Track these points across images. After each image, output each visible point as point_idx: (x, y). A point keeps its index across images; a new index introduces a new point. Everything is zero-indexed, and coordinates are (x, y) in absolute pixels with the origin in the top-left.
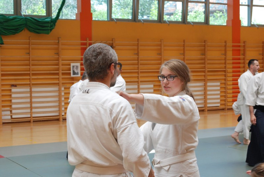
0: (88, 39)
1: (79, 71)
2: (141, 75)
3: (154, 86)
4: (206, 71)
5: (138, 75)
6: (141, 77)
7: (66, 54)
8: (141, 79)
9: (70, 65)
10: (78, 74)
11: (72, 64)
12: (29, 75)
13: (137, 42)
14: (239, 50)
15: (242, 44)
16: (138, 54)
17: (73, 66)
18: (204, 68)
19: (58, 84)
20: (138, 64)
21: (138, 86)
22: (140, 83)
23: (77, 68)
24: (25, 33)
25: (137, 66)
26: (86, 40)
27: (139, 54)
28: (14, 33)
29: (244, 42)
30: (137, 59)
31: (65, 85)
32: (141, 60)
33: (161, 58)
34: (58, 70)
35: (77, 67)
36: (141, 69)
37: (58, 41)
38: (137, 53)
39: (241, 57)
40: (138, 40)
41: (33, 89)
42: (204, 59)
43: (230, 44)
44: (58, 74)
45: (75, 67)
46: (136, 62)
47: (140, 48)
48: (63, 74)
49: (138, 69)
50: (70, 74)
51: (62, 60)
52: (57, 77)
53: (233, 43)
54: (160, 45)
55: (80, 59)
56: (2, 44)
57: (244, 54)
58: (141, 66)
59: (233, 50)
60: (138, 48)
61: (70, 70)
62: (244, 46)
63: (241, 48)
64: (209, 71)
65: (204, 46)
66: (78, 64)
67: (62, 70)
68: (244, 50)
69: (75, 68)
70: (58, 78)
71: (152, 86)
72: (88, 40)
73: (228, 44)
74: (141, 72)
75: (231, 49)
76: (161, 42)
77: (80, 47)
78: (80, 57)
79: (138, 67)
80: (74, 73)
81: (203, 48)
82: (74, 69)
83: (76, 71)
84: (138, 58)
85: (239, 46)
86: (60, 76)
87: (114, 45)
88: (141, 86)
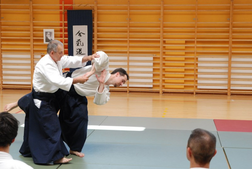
1: (53, 38)
7: (43, 19)
9: (43, 31)
11: (45, 30)
17: (46, 33)
19: (29, 51)
21: (128, 58)
22: (129, 54)
23: (50, 35)
31: (42, 53)
34: (29, 36)
35: (51, 33)
37: (29, 5)
41: (4, 56)
44: (29, 40)
45: (49, 33)
47: (130, 12)
48: (35, 40)
50: (42, 40)
51: (34, 26)
55: (59, 24)
61: (43, 37)
66: (52, 30)
67: (34, 37)
69: (49, 35)
70: (29, 45)
72: (63, 3)
77: (59, 11)
80: (47, 40)
82: (47, 36)
83: (49, 38)
86: (31, 43)
87: (96, 8)
88: (131, 58)
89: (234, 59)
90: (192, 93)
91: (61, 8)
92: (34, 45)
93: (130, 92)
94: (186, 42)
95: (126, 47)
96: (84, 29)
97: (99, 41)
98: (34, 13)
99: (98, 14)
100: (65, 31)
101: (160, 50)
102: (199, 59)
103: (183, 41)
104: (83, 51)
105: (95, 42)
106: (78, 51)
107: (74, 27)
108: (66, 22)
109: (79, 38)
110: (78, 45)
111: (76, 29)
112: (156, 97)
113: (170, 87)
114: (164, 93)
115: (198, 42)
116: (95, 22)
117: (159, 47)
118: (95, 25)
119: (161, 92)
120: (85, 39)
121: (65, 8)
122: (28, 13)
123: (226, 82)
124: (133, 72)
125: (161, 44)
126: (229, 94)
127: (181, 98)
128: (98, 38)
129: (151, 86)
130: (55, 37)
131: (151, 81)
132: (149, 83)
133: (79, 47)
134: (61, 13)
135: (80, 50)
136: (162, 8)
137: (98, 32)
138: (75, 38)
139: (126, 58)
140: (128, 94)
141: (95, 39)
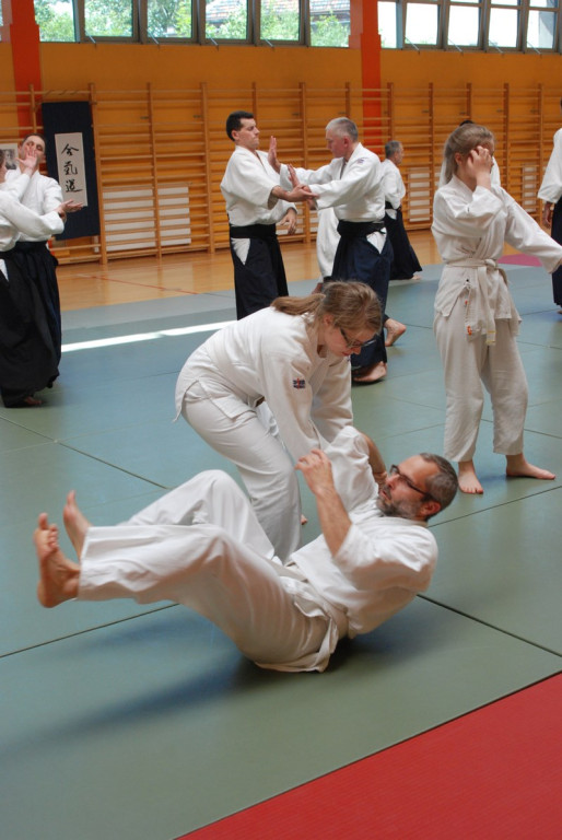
0: (32, 86)
2: (158, 165)
3: (190, 189)
4: (306, 153)
5: (151, 167)
6: (159, 170)
8: (159, 176)
10: (14, 167)
13: (146, 91)
14: (379, 104)
15: (384, 90)
16: (149, 118)
18: (302, 145)
20: (151, 142)
21: (155, 192)
22: (157, 184)
23: (11, 156)
25: (149, 146)
26: (29, 90)
27: (153, 117)
29: (389, 86)
30: (148, 129)
32: (157, 132)
33: (203, 125)
36: (157, 153)
38: (146, 115)
39: (384, 119)
40: (149, 86)
42: (300, 126)
43: (357, 89)
46: (148, 135)
47: (154, 103)
49: (152, 153)
53: (364, 87)
54: (200, 96)
57: (389, 113)
58: (159, 145)
59: (365, 104)
60: (149, 104)
62: (389, 95)
63: (384, 100)
64: (311, 153)
65: (300, 95)
66: (14, 147)
68: (390, 104)
69: (8, 155)
71: (185, 190)
73: (352, 90)
74: (159, 160)
75: (360, 101)
76: (201, 88)
77: (14, 106)
78: (17, 129)
79: (152, 148)
81: (297, 100)
83: (9, 162)
84: (151, 127)
85: (378, 95)
87: (94, 99)
88: (161, 192)
91: (20, 99)
93: (164, 255)
96: (76, 140)
97: (103, 162)
99: (98, 109)
104: (77, 185)
105: (98, 164)
106: (69, 184)
107: (57, 136)
108: (40, 128)
109: (68, 158)
110: (67, 173)
111: (62, 140)
112: (199, 260)
116: (97, 126)
118: (96, 132)
120: (79, 160)
125: (207, 163)
128: (102, 156)
129: (188, 241)
131: (187, 231)
132: (186, 236)
133: (70, 177)
135: (72, 183)
137: (102, 144)
138: (61, 158)
139: (150, 192)
141: (98, 158)
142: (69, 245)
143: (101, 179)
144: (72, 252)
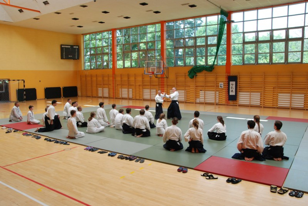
1: (223, 86)
4: (291, 88)
7: (220, 79)
9: (219, 83)
10: (222, 87)
11: (220, 83)
12: (204, 87)
13: (251, 74)
17: (220, 84)
22: (251, 92)
24: (204, 72)
28: (200, 72)
30: (251, 81)
34: (214, 85)
35: (222, 84)
37: (215, 75)
41: (206, 92)
44: (214, 87)
48: (216, 87)
50: (219, 87)
51: (216, 82)
52: (214, 88)
56: (197, 75)
58: (252, 85)
66: (223, 83)
67: (216, 85)
71: (260, 94)
74: (252, 87)
78: (225, 80)
80: (221, 87)
86: (215, 88)
87: (238, 75)
88: (251, 94)
89: (293, 95)
90: (275, 108)
91: (226, 75)
92: (216, 89)
93: (251, 106)
94: (274, 88)
95: (249, 89)
96: (234, 83)
97: (239, 87)
98: (216, 77)
99: (239, 77)
100: (227, 83)
101: (263, 91)
102: (279, 95)
103: (273, 88)
104: (233, 91)
107: (230, 82)
108: (228, 80)
109: (232, 86)
111: (231, 83)
112: (261, 109)
113: (267, 105)
114: (264, 107)
115: (278, 88)
116: (238, 80)
117: (262, 90)
118: (238, 82)
119: (263, 107)
120: (234, 87)
121: (227, 75)
122: (214, 77)
123: (289, 104)
124: (252, 99)
125: (263, 89)
126: (290, 108)
127: (271, 109)
129: (259, 104)
130: (224, 85)
131: (259, 102)
134: (226, 77)
135: (232, 90)
136: (264, 75)
137: (239, 84)
138: (231, 86)
139: (249, 94)
140: (250, 107)
141: (238, 86)
142: (233, 101)
143: (238, 90)
144: (233, 103)
